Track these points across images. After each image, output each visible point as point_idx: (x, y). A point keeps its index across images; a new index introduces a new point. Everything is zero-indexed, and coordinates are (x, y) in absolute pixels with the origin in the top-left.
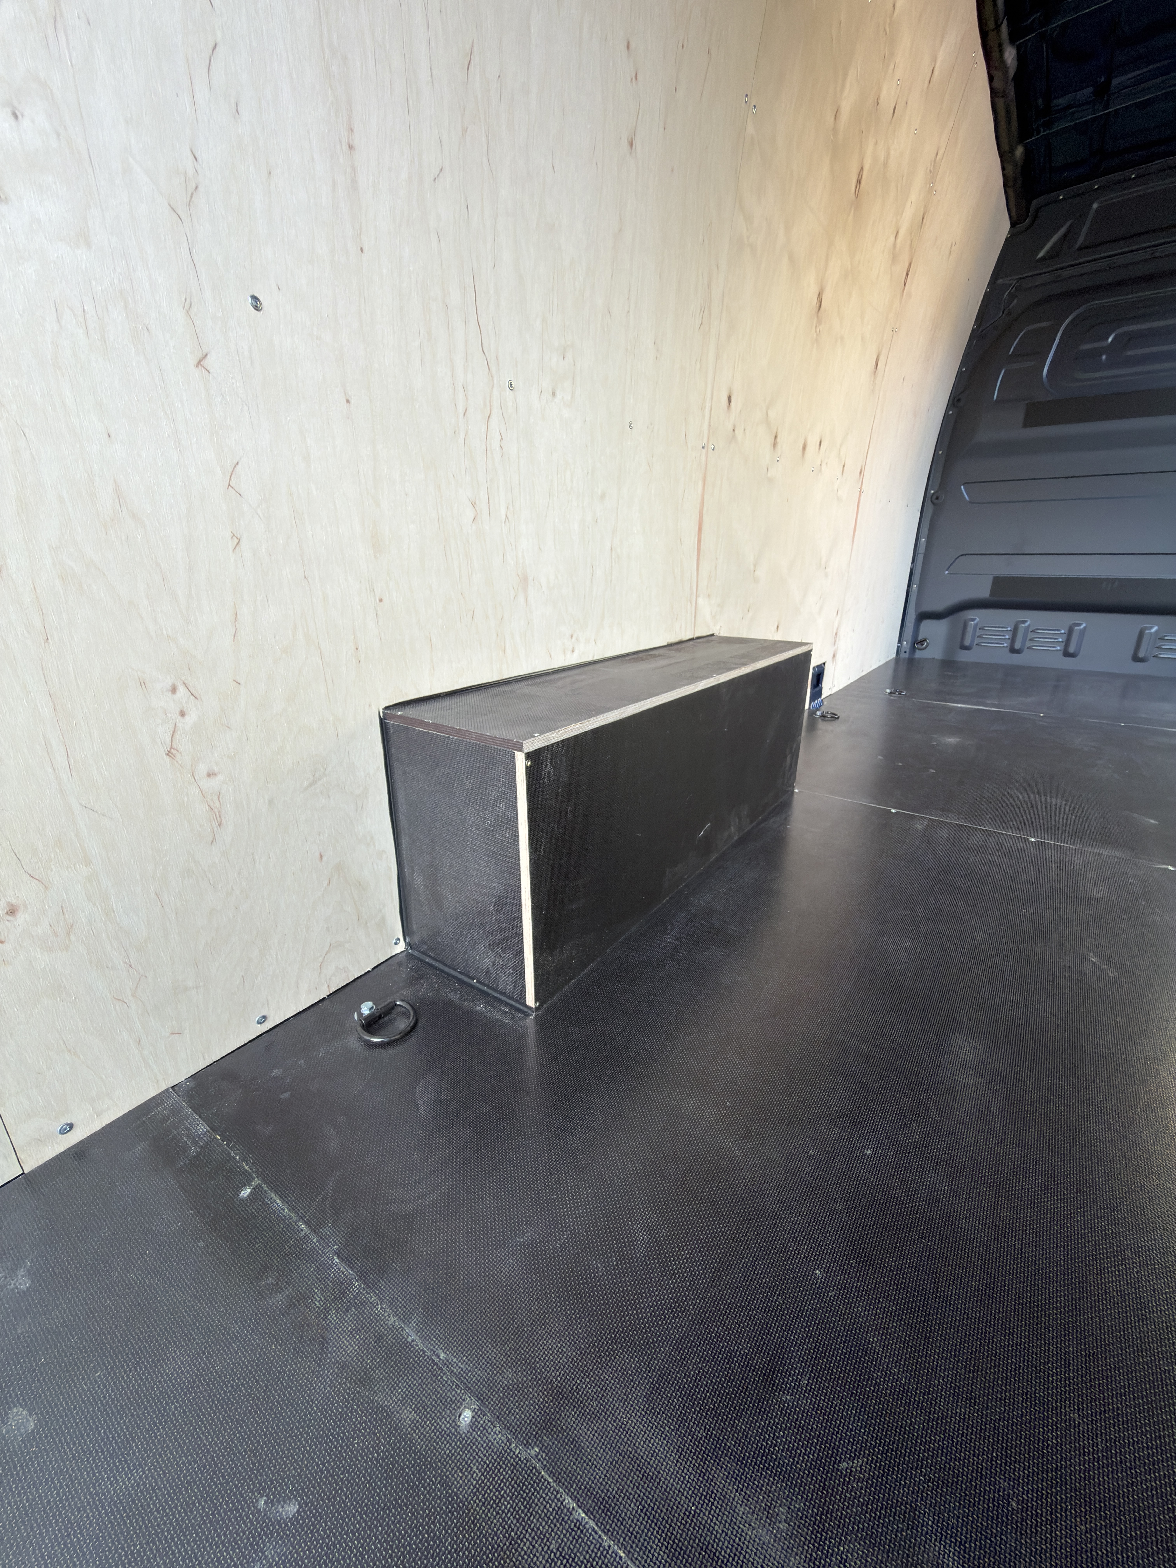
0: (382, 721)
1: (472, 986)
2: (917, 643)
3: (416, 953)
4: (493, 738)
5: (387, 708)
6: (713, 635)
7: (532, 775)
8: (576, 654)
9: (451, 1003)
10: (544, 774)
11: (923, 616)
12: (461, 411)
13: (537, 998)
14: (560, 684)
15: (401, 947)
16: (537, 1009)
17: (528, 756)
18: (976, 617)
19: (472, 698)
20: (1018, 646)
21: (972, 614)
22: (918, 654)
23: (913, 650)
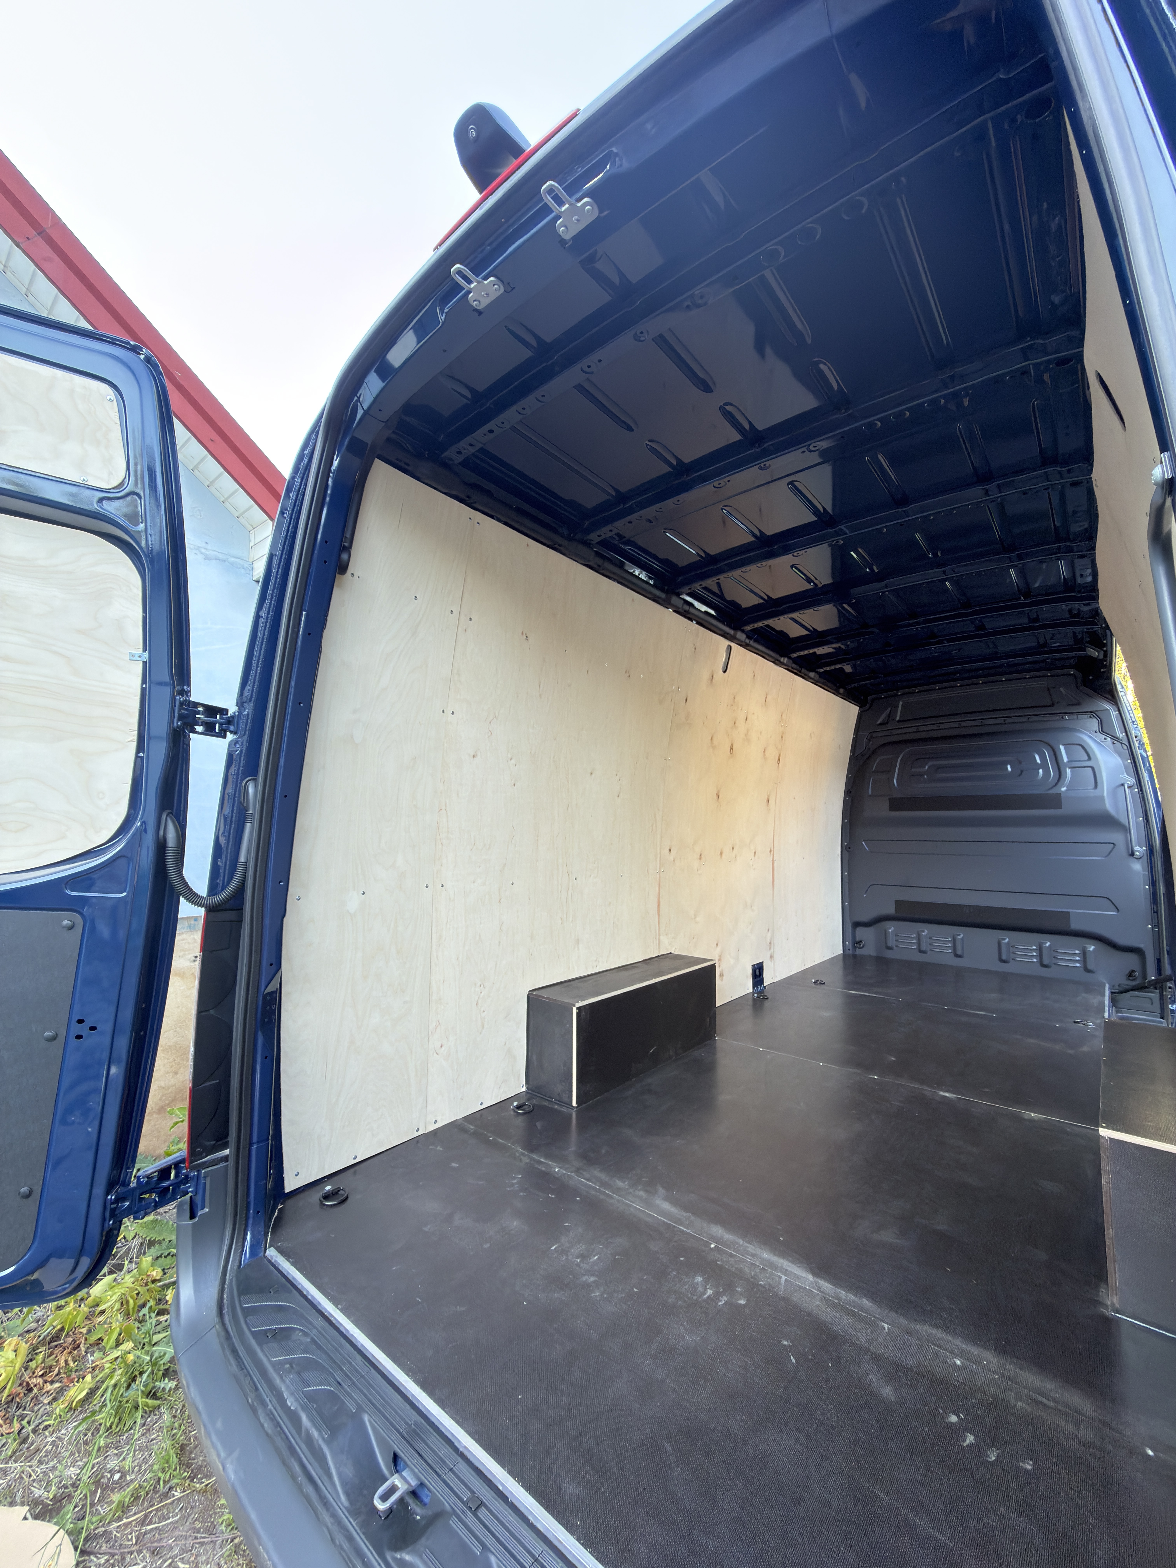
0: (528, 995)
1: (552, 1102)
3: (530, 1092)
4: (566, 1003)
5: (530, 991)
6: (671, 953)
7: (578, 1015)
8: (598, 967)
9: (545, 1106)
10: (582, 1015)
11: (857, 925)
12: (560, 891)
13: (577, 1103)
14: (590, 982)
15: (524, 1089)
16: (576, 1107)
17: (578, 1008)
18: (891, 928)
19: (556, 987)
20: (923, 948)
21: (888, 925)
22: (859, 951)
23: (854, 949)
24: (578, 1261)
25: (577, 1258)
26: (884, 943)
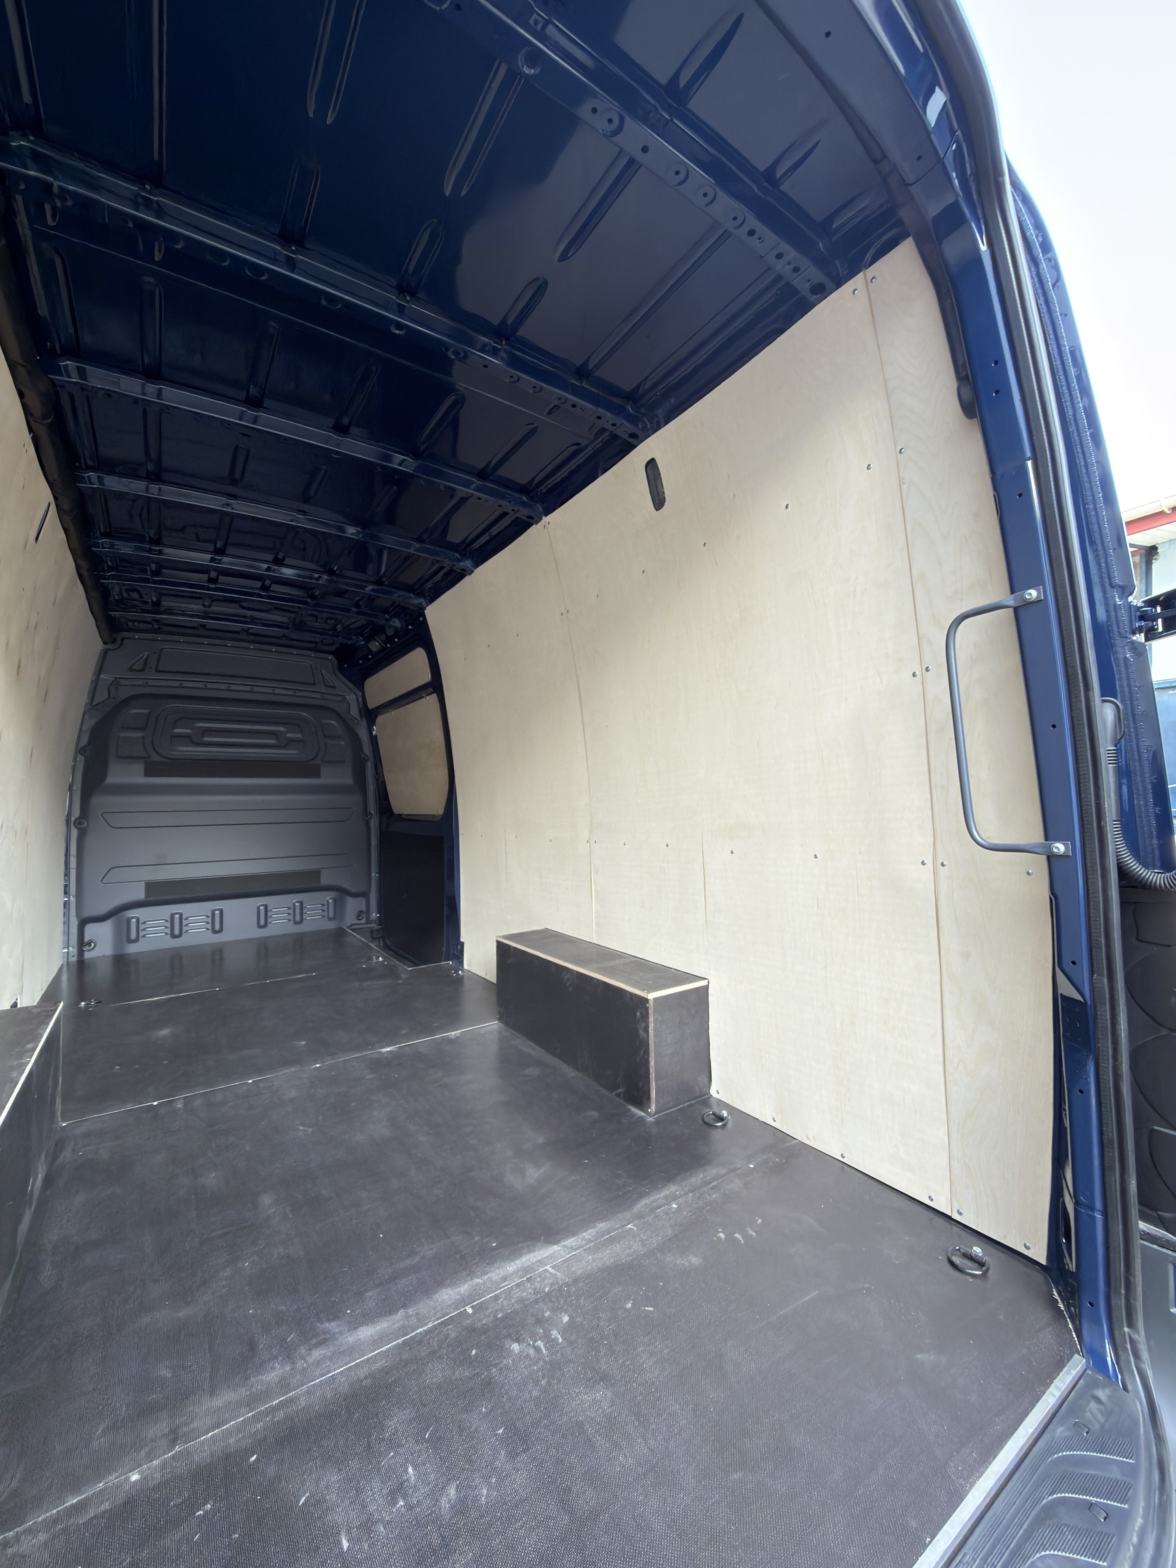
2: (82, 944)
11: (85, 922)
18: (136, 914)
20: (177, 932)
21: (133, 913)
22: (88, 955)
23: (81, 952)
24: (402, 1503)
25: (394, 1502)
26: (124, 935)
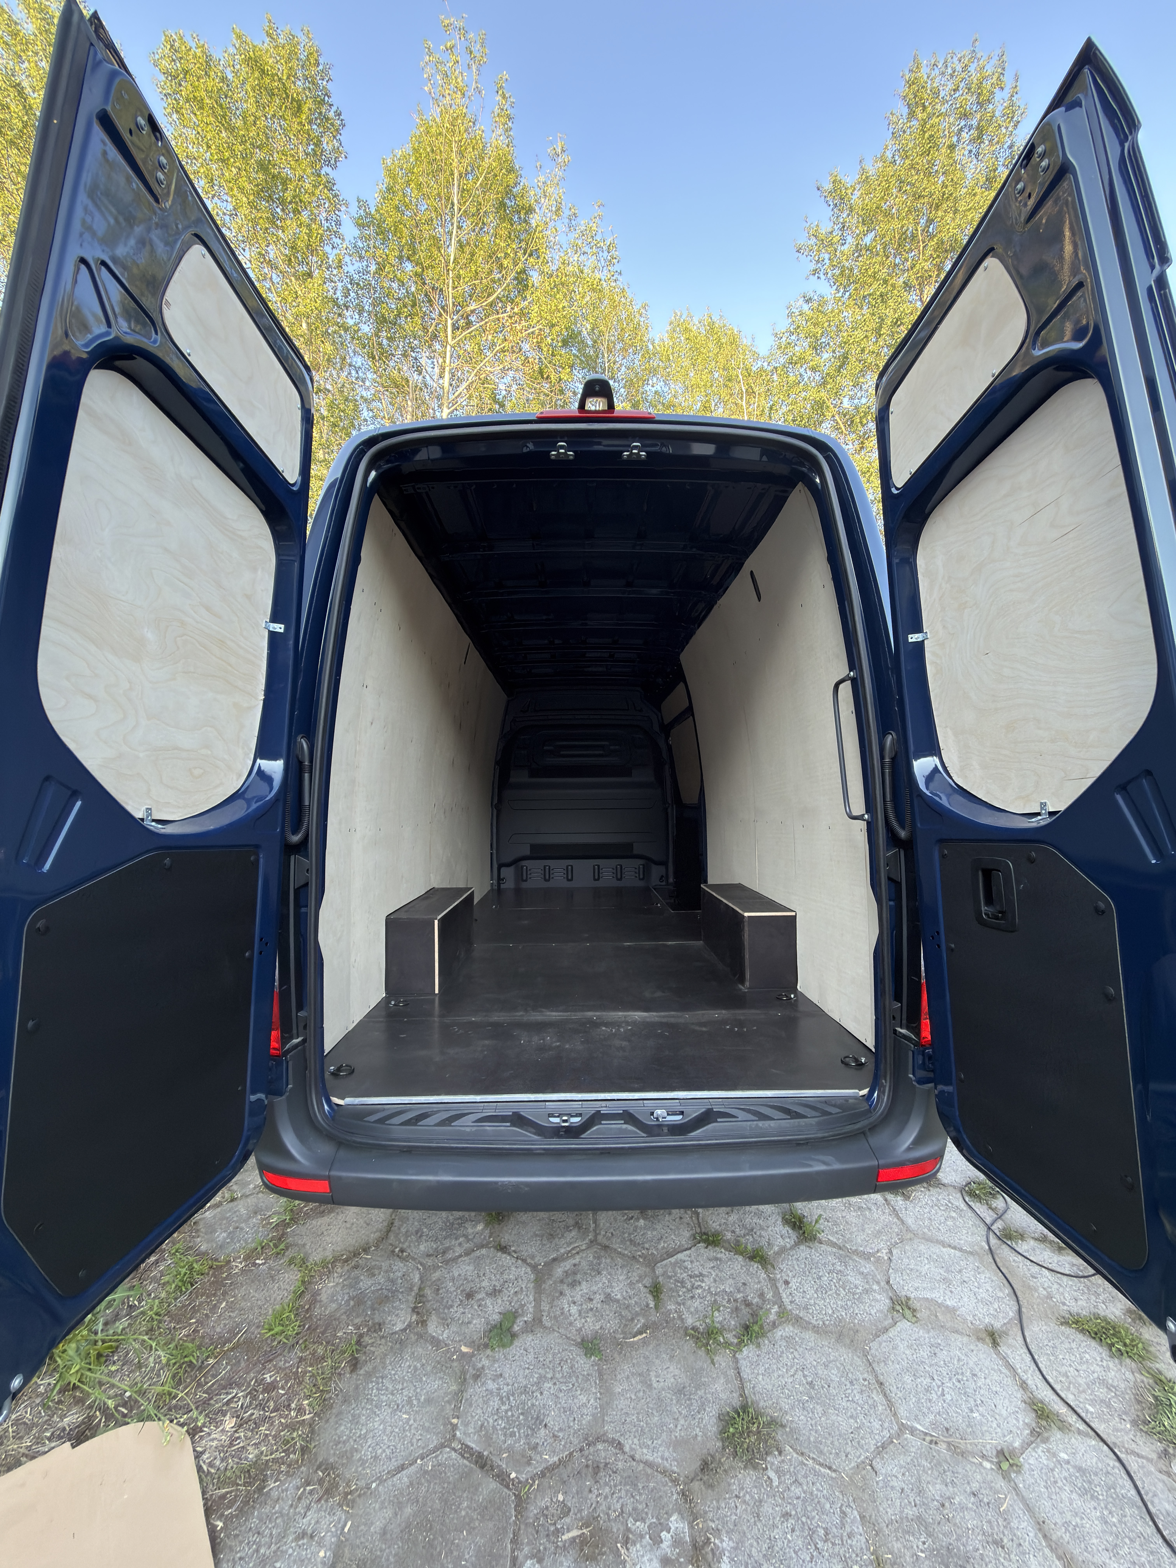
0: (386, 920)
1: (416, 995)
2: (500, 879)
5: (387, 916)
7: (438, 925)
11: (501, 866)
17: (438, 921)
18: (526, 864)
20: (547, 877)
21: (524, 863)
22: (502, 886)
23: (499, 884)
26: (520, 877)
